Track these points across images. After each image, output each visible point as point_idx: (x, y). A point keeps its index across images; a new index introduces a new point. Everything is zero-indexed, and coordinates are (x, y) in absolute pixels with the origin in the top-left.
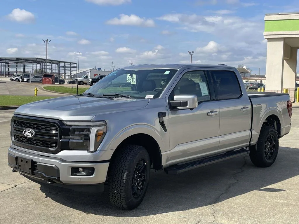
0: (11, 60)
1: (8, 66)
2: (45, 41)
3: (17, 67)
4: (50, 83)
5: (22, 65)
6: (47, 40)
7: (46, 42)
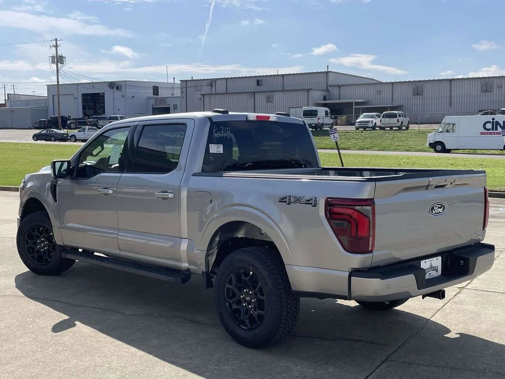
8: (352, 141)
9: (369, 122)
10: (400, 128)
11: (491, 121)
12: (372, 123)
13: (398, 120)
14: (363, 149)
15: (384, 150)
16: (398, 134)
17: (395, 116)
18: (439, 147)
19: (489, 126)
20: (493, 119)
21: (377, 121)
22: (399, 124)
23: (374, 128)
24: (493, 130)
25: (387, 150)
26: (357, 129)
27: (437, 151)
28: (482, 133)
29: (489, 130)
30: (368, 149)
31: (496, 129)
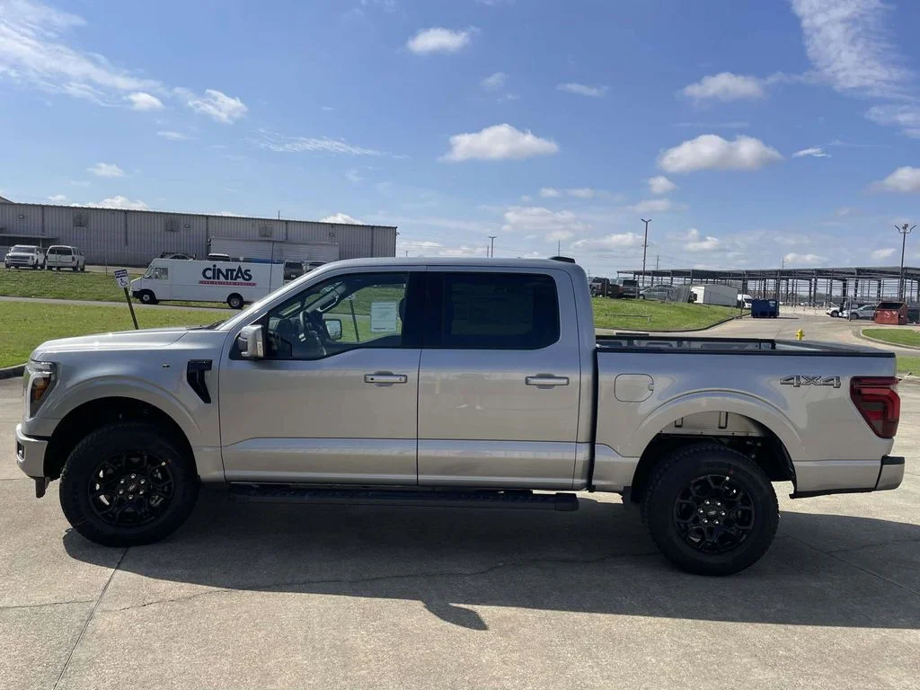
0: (848, 273)
1: (845, 285)
2: (901, 228)
3: (857, 286)
4: (892, 322)
5: (876, 283)
6: (905, 228)
7: (902, 231)
8: (8, 283)
9: (28, 258)
10: (75, 269)
11: (212, 268)
12: (33, 259)
13: (73, 259)
14: (30, 296)
15: (63, 298)
16: (75, 277)
17: (68, 252)
18: (147, 297)
19: (209, 274)
20: (215, 266)
21: (40, 258)
22: (74, 264)
23: (35, 267)
24: (214, 278)
25: (67, 299)
26: (8, 266)
27: (144, 302)
28: (201, 282)
29: (210, 278)
30: (36, 296)
31: (218, 279)
